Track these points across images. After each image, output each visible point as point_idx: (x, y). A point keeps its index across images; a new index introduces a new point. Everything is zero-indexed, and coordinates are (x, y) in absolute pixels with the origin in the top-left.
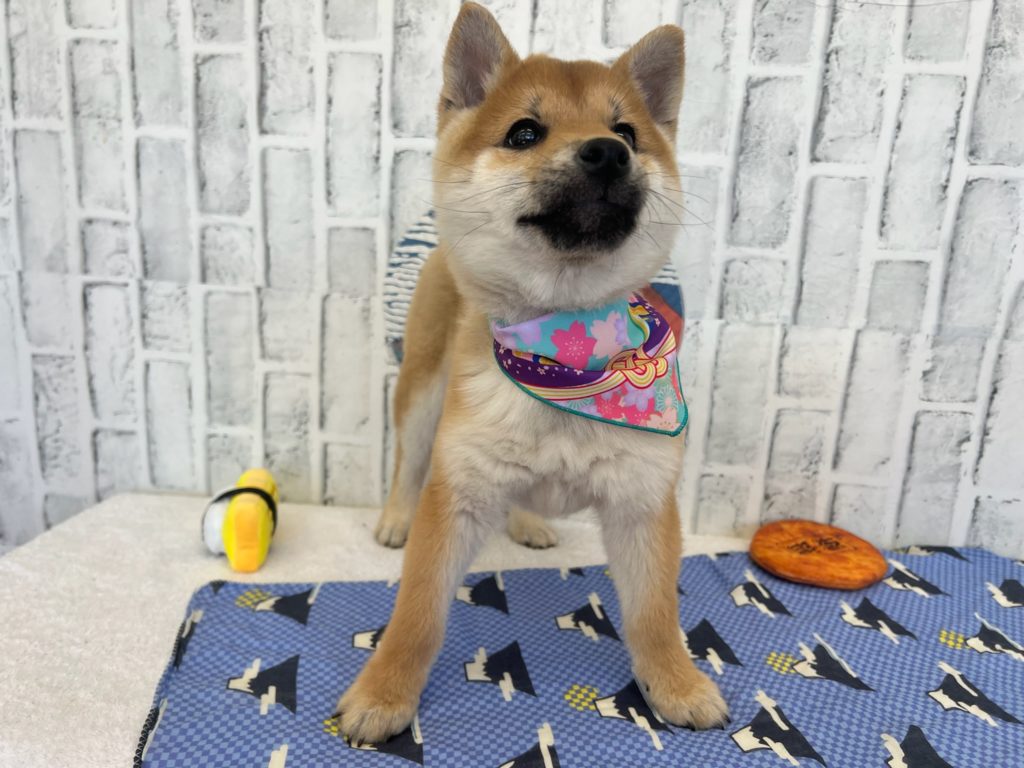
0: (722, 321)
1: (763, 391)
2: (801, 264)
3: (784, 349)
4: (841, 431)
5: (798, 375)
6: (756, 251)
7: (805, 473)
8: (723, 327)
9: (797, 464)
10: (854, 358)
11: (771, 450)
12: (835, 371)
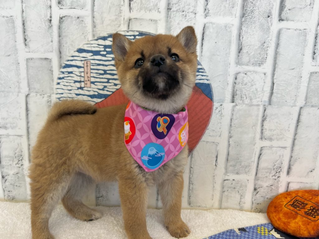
0: (234, 104)
1: (254, 138)
2: (273, 74)
3: (264, 117)
4: (291, 157)
5: (271, 130)
6: (251, 68)
7: (274, 177)
8: (234, 106)
9: (270, 173)
10: (298, 121)
11: (258, 167)
12: (289, 127)
